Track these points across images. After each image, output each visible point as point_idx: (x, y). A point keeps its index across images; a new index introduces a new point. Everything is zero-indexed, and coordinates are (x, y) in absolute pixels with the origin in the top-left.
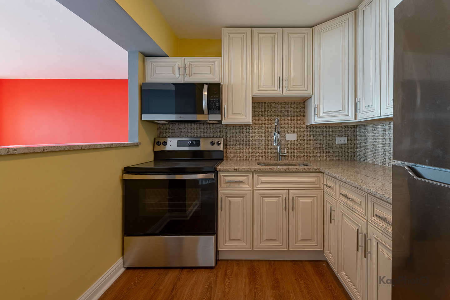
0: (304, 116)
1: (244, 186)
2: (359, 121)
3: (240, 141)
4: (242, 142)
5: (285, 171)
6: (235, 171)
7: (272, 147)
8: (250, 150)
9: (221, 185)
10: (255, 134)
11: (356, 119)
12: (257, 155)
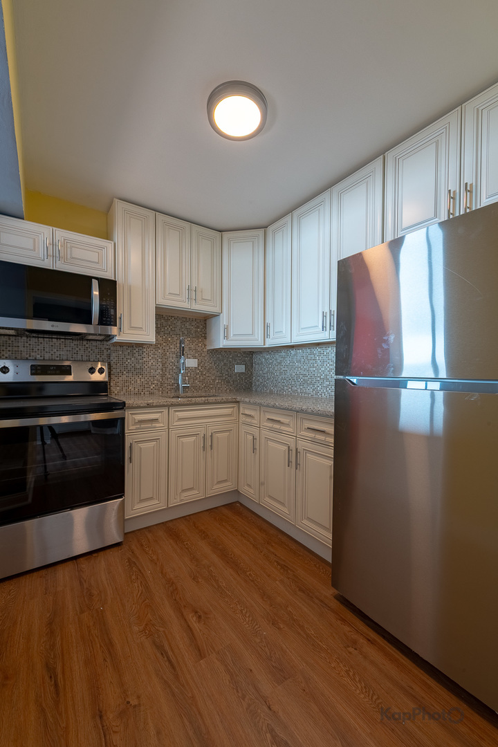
0: (205, 338)
1: (157, 425)
2: (268, 346)
3: (129, 368)
4: (133, 369)
5: (204, 404)
6: (149, 406)
7: (169, 376)
8: (142, 380)
9: (129, 427)
10: (150, 358)
11: (264, 345)
12: (152, 387)
